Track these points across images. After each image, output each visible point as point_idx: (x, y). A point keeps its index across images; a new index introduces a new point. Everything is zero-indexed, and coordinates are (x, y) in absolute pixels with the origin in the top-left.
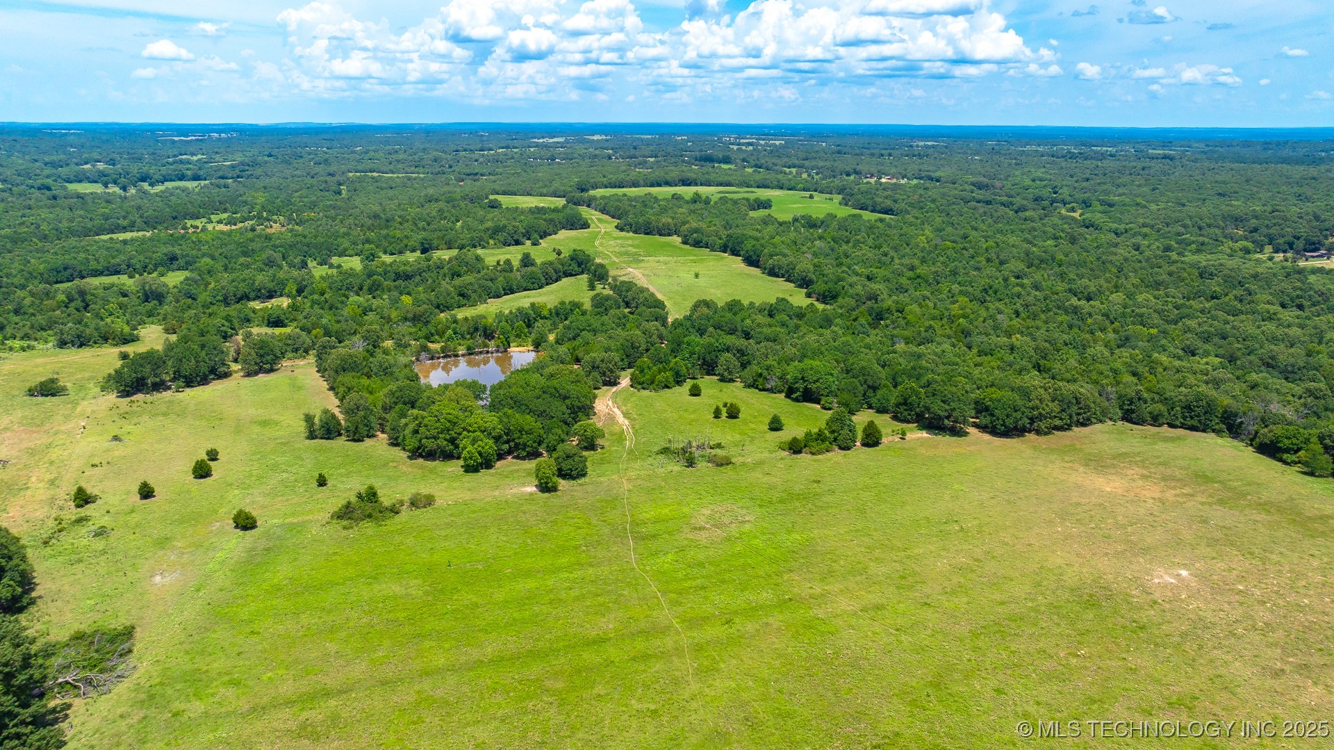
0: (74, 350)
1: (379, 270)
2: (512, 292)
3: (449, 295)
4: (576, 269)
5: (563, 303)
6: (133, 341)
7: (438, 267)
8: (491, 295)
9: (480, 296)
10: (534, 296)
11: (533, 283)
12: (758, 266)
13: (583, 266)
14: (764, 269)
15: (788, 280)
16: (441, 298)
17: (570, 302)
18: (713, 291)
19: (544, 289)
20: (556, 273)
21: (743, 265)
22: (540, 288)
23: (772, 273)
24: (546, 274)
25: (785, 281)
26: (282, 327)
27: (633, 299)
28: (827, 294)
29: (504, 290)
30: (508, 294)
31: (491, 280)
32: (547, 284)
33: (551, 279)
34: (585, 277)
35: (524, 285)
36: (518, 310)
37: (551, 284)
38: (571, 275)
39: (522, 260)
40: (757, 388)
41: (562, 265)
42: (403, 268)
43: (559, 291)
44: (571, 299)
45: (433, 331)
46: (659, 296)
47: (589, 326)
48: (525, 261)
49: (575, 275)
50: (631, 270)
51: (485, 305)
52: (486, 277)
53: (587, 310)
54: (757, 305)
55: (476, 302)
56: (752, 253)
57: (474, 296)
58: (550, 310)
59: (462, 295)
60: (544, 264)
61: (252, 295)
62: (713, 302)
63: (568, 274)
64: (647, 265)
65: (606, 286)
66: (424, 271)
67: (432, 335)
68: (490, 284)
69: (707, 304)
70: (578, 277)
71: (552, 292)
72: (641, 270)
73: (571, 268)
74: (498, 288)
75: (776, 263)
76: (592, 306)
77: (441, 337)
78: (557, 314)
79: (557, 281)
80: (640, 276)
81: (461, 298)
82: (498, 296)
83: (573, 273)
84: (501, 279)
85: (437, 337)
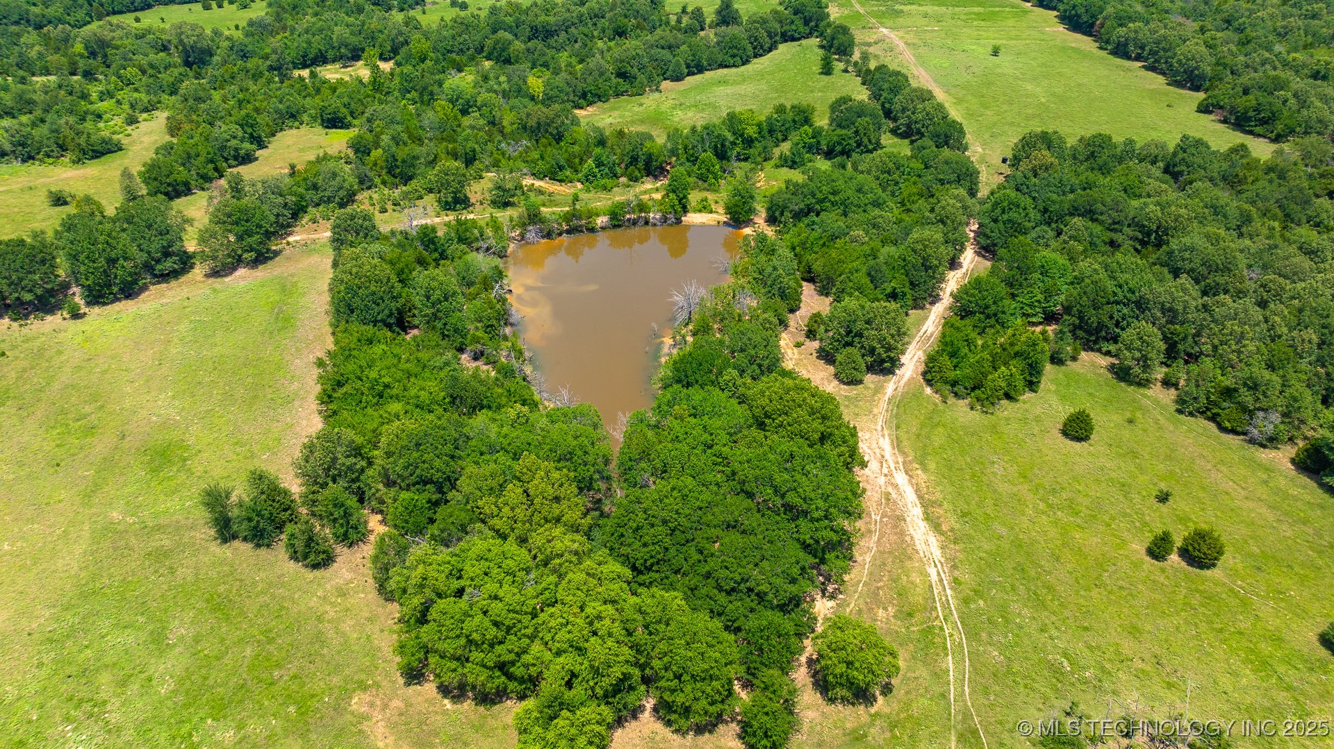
0: (16, 165)
1: (509, 20)
2: (700, 70)
3: (602, 74)
4: (802, 29)
5: (780, 109)
6: (110, 152)
7: (596, 16)
8: (668, 74)
9: (650, 79)
10: (735, 83)
11: (733, 56)
12: (1088, 33)
13: (813, 24)
14: (1103, 42)
15: (1152, 68)
16: (590, 80)
17: (793, 107)
18: (1029, 87)
19: (749, 67)
20: (771, 38)
21: (1061, 28)
22: (743, 64)
23: (1121, 51)
24: (754, 40)
25: (1147, 68)
26: (341, 128)
27: (904, 110)
28: (1251, 114)
29: (688, 66)
30: (693, 74)
31: (670, 47)
32: (755, 56)
33: (762, 47)
34: (815, 41)
35: (720, 57)
36: (706, 128)
37: (761, 55)
38: (793, 39)
39: (719, 12)
40: (1213, 419)
41: (781, 22)
42: (542, 18)
43: (772, 73)
44: (796, 102)
45: (562, 162)
46: (955, 114)
47: (834, 193)
48: (724, 13)
49: (799, 39)
50: (884, 30)
51: (657, 95)
52: (662, 42)
53: (821, 128)
54: (1138, 146)
55: (642, 88)
56: (1083, 10)
57: (642, 77)
58: (759, 125)
59: (622, 75)
60: (752, 21)
61: (330, 54)
62: (1060, 138)
63: (787, 38)
64: (909, 22)
65: (850, 69)
66: (573, 24)
67: (561, 168)
68: (665, 54)
69: (1047, 140)
70: (804, 42)
71: (761, 75)
72: (901, 33)
73: (794, 27)
74: (678, 64)
75: (1132, 35)
76: (832, 120)
77: (576, 171)
78: (771, 132)
79: (770, 50)
80: (902, 45)
81: (621, 80)
82: (678, 78)
83: (797, 35)
84: (684, 48)
85: (568, 173)
